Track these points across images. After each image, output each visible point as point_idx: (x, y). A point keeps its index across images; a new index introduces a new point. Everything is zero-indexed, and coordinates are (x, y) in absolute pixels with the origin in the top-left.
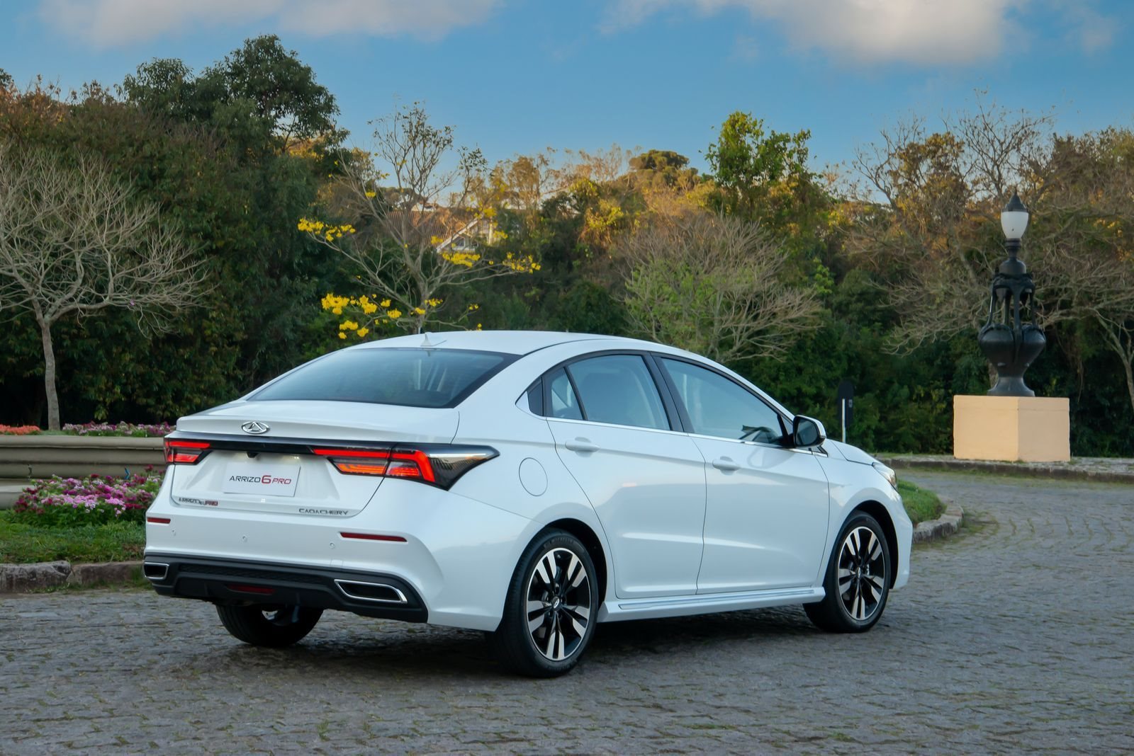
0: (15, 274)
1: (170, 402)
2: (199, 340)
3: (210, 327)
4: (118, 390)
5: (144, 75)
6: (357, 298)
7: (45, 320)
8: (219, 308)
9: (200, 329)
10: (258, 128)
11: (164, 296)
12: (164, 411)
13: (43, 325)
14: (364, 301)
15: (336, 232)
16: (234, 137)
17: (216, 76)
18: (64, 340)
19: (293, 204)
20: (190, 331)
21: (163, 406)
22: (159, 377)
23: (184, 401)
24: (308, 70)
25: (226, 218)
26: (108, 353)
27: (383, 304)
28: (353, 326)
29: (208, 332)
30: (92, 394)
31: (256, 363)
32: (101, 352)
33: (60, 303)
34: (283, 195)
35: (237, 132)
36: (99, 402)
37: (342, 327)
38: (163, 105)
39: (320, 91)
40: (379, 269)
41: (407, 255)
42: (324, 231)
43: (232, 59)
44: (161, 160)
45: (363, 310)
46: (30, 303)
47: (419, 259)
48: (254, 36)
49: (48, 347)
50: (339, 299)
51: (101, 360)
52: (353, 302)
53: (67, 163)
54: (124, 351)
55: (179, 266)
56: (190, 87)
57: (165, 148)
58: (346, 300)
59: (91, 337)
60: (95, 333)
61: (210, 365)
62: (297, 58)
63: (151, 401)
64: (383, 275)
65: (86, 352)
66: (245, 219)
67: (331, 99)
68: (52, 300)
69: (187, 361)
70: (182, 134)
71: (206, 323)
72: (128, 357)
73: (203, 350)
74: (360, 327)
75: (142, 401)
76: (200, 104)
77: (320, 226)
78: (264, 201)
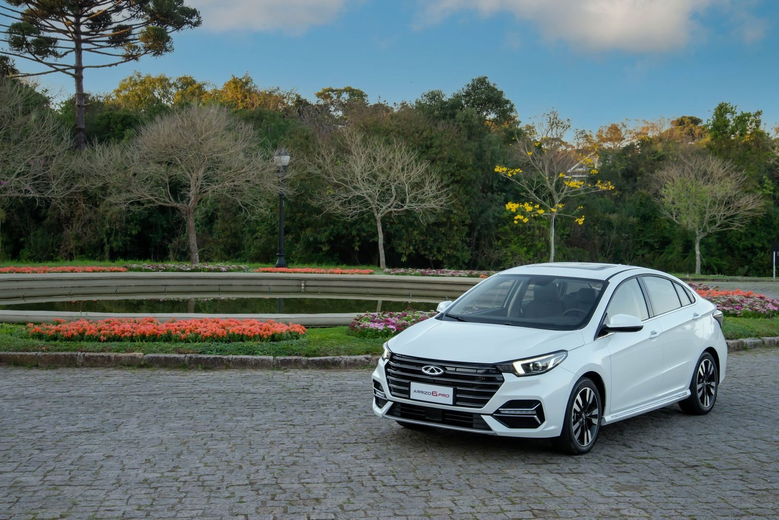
0: (365, 195)
1: (436, 253)
2: (449, 224)
3: (454, 218)
4: (411, 248)
5: (424, 98)
6: (523, 204)
7: (378, 216)
8: (458, 208)
9: (449, 218)
10: (477, 122)
11: (432, 205)
12: (433, 257)
13: (378, 219)
14: (526, 204)
15: (513, 172)
16: (466, 127)
17: (458, 97)
18: (387, 225)
19: (493, 158)
20: (445, 220)
21: (432, 255)
22: (430, 241)
23: (442, 253)
24: (502, 92)
25: (461, 166)
26: (407, 231)
27: (536, 207)
28: (521, 217)
29: (453, 220)
30: (400, 250)
31: (476, 234)
32: (404, 231)
33: (384, 209)
34: (488, 154)
35: (467, 124)
36: (403, 253)
37: (516, 218)
38: (433, 113)
39: (507, 102)
40: (534, 189)
41: (548, 183)
42: (507, 171)
43: (466, 89)
44: (431, 139)
45: (526, 210)
46: (371, 209)
47: (554, 184)
48: (476, 77)
49: (380, 229)
50: (514, 204)
51: (403, 234)
52: (521, 206)
53: (388, 142)
54: (414, 230)
55: (439, 191)
56: (446, 103)
57: (433, 133)
58: (518, 205)
59: (399, 223)
60: (401, 222)
61: (454, 236)
62: (496, 87)
63: (427, 253)
64: (535, 192)
65: (397, 231)
66: (470, 166)
67: (512, 106)
68: (382, 207)
69: (443, 234)
70: (441, 126)
71: (452, 216)
72: (416, 233)
73: (451, 228)
74: (524, 218)
75: (423, 253)
76: (450, 111)
77: (505, 169)
78: (479, 157)
